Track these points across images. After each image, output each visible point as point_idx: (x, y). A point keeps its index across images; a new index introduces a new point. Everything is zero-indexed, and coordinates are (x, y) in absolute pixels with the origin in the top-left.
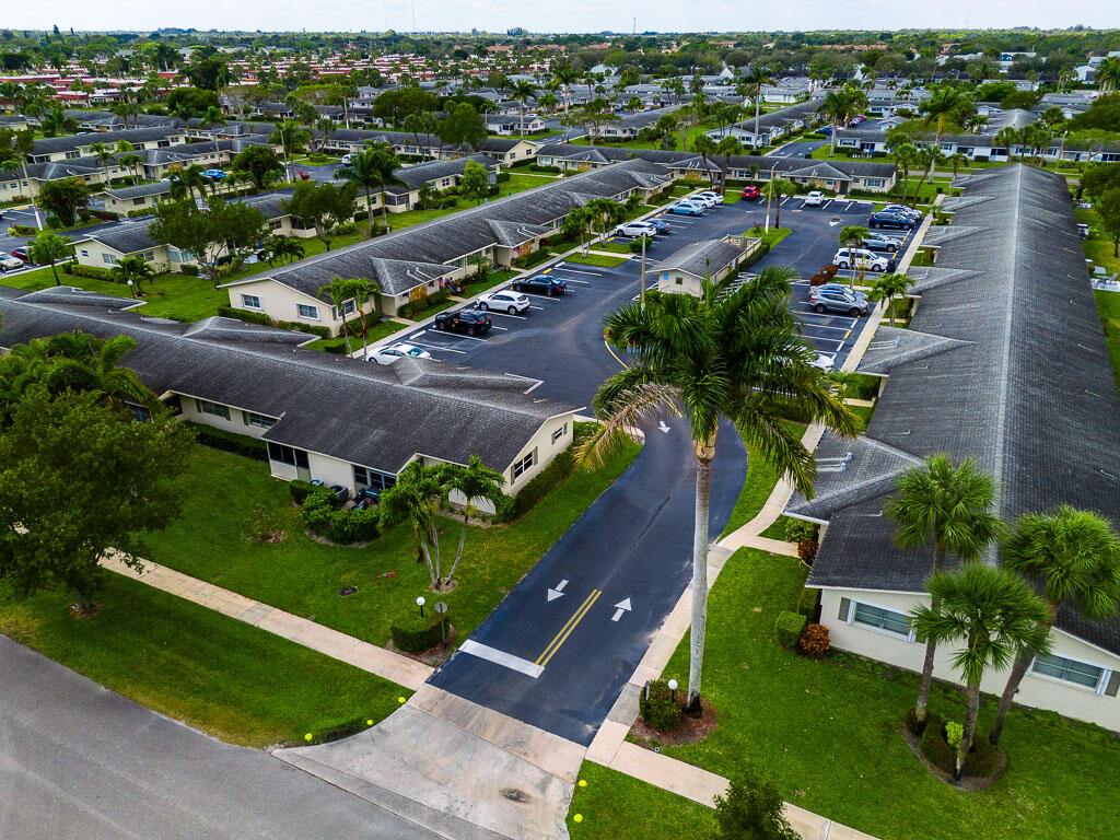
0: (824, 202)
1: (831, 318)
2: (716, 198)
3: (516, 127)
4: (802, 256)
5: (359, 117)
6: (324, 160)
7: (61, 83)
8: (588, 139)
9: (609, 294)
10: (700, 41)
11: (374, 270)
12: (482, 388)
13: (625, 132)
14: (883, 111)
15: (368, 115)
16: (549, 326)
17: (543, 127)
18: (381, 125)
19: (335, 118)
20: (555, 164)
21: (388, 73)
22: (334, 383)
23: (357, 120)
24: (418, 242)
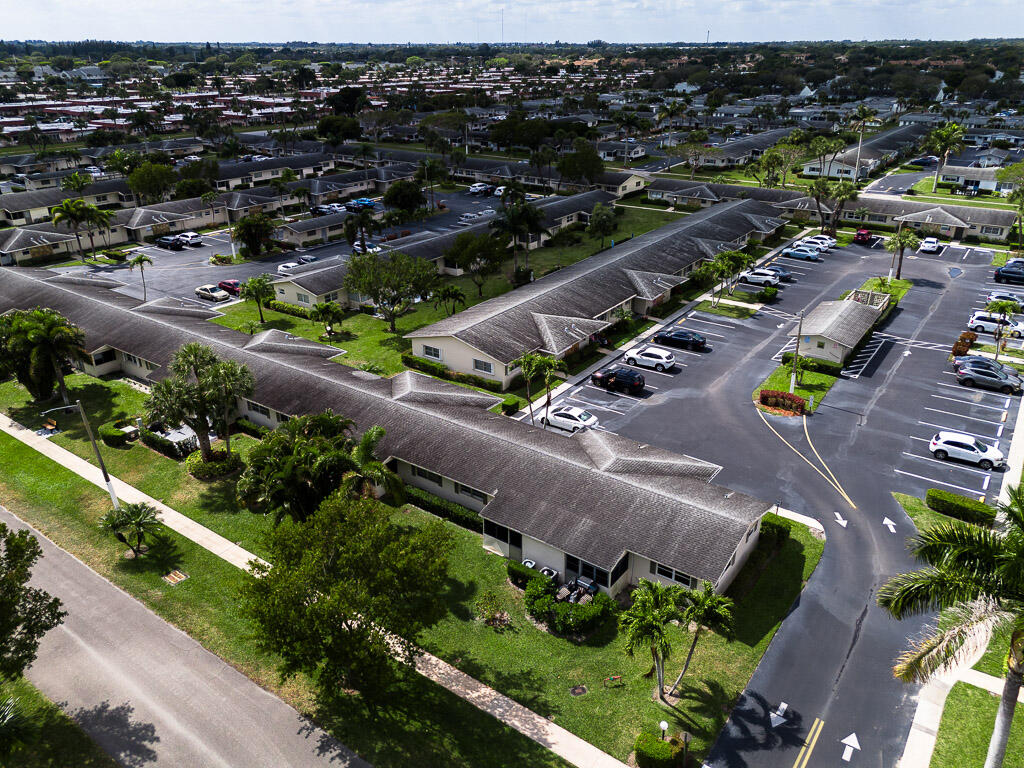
0: (940, 249)
1: (982, 393)
2: (829, 242)
3: (619, 154)
4: (931, 314)
5: (476, 141)
6: (454, 187)
7: (220, 102)
8: (687, 166)
9: (748, 351)
10: (773, 54)
11: (536, 327)
12: (670, 475)
13: (723, 161)
14: (976, 139)
15: (484, 139)
16: (697, 387)
17: (643, 154)
18: (495, 148)
19: (455, 141)
20: (665, 198)
21: (493, 91)
22: (536, 462)
23: (474, 143)
24: (569, 296)
